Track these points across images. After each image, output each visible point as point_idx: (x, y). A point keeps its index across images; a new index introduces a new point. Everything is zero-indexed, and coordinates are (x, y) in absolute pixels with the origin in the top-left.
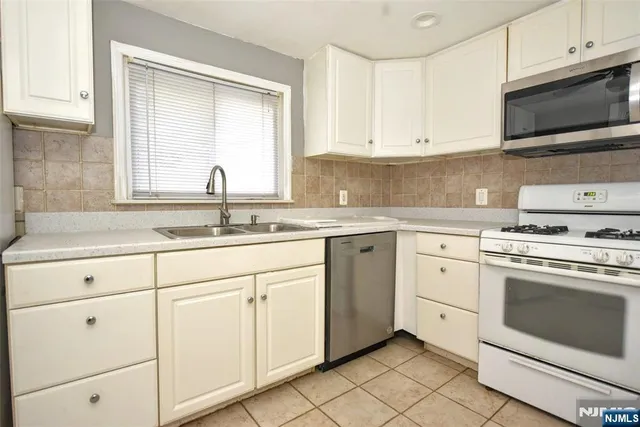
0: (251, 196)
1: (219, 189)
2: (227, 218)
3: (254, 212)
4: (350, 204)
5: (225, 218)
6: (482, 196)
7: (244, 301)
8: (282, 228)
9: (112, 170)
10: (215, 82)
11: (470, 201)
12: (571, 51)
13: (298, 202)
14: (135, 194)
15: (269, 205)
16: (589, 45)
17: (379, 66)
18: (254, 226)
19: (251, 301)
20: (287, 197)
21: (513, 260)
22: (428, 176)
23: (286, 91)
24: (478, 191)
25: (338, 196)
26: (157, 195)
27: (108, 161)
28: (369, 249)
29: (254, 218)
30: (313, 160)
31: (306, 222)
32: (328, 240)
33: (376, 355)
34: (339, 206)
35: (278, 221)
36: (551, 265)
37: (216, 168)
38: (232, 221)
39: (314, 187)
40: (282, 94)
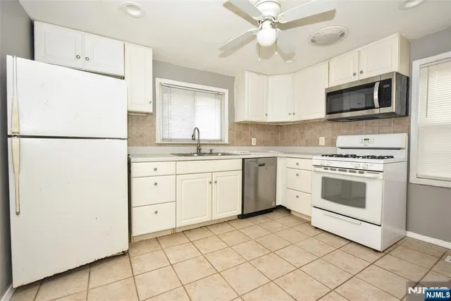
0: (210, 141)
1: (197, 138)
2: (200, 150)
3: (211, 148)
4: (257, 145)
5: (199, 150)
6: (322, 140)
7: (208, 183)
8: (223, 154)
9: (155, 130)
10: (195, 91)
11: (317, 144)
12: (354, 74)
13: (231, 143)
14: (163, 139)
15: (218, 145)
16: (361, 72)
17: (271, 79)
18: (211, 154)
19: (211, 183)
20: (226, 141)
21: (325, 169)
22: (297, 131)
23: (226, 91)
24: (320, 138)
25: (251, 141)
26: (171, 140)
27: (154, 126)
28: (263, 165)
29: (211, 150)
30: (239, 124)
31: (235, 152)
32: (243, 159)
33: (268, 215)
34: (251, 145)
35: (222, 152)
36: (339, 170)
37: (195, 128)
38: (202, 151)
39: (239, 136)
40: (224, 93)
